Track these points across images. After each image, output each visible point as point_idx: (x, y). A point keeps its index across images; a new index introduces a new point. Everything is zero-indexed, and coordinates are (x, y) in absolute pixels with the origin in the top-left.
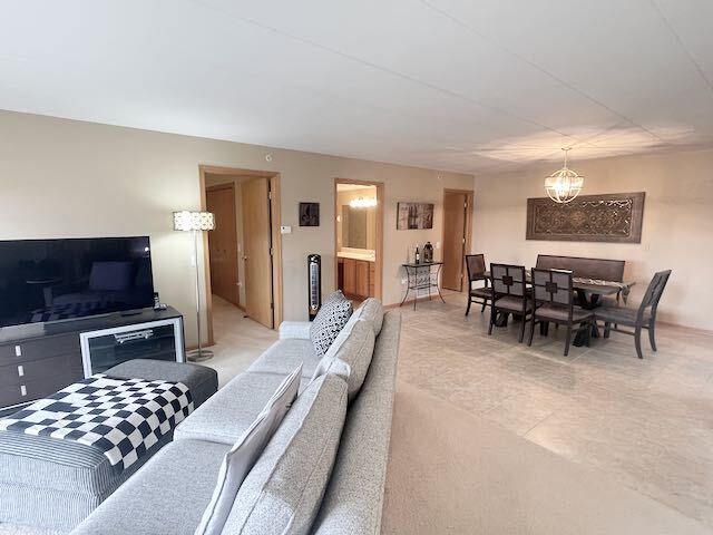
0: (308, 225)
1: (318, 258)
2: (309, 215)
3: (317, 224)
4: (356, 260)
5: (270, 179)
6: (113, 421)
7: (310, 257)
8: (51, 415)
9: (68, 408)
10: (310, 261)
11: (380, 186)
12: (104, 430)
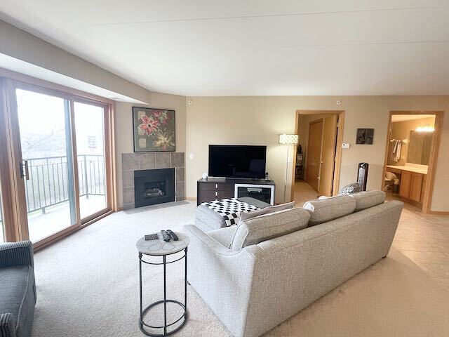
0: (363, 143)
1: (366, 166)
2: (365, 137)
3: (371, 143)
4: (412, 172)
5: (338, 114)
6: (231, 212)
7: (360, 164)
8: (216, 205)
9: (221, 204)
10: (360, 167)
11: (440, 115)
12: (227, 213)
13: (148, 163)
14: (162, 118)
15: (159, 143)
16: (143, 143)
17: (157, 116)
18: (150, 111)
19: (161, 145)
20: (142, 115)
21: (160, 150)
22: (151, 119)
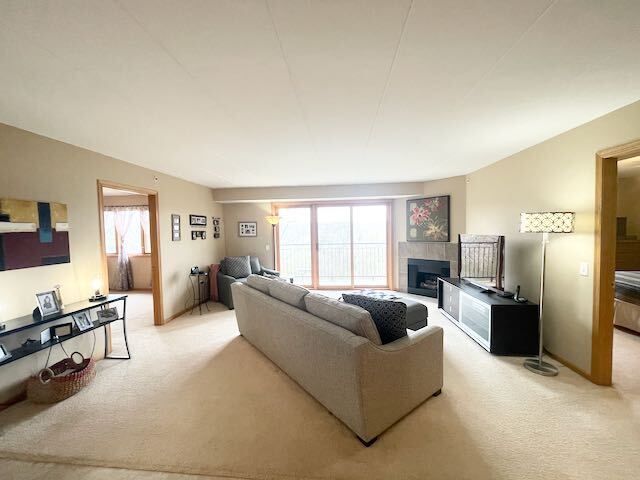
13: (420, 253)
14: (432, 207)
15: (429, 232)
16: (414, 233)
17: (427, 204)
18: (421, 201)
19: (432, 235)
20: (414, 206)
21: (430, 240)
22: (421, 209)
